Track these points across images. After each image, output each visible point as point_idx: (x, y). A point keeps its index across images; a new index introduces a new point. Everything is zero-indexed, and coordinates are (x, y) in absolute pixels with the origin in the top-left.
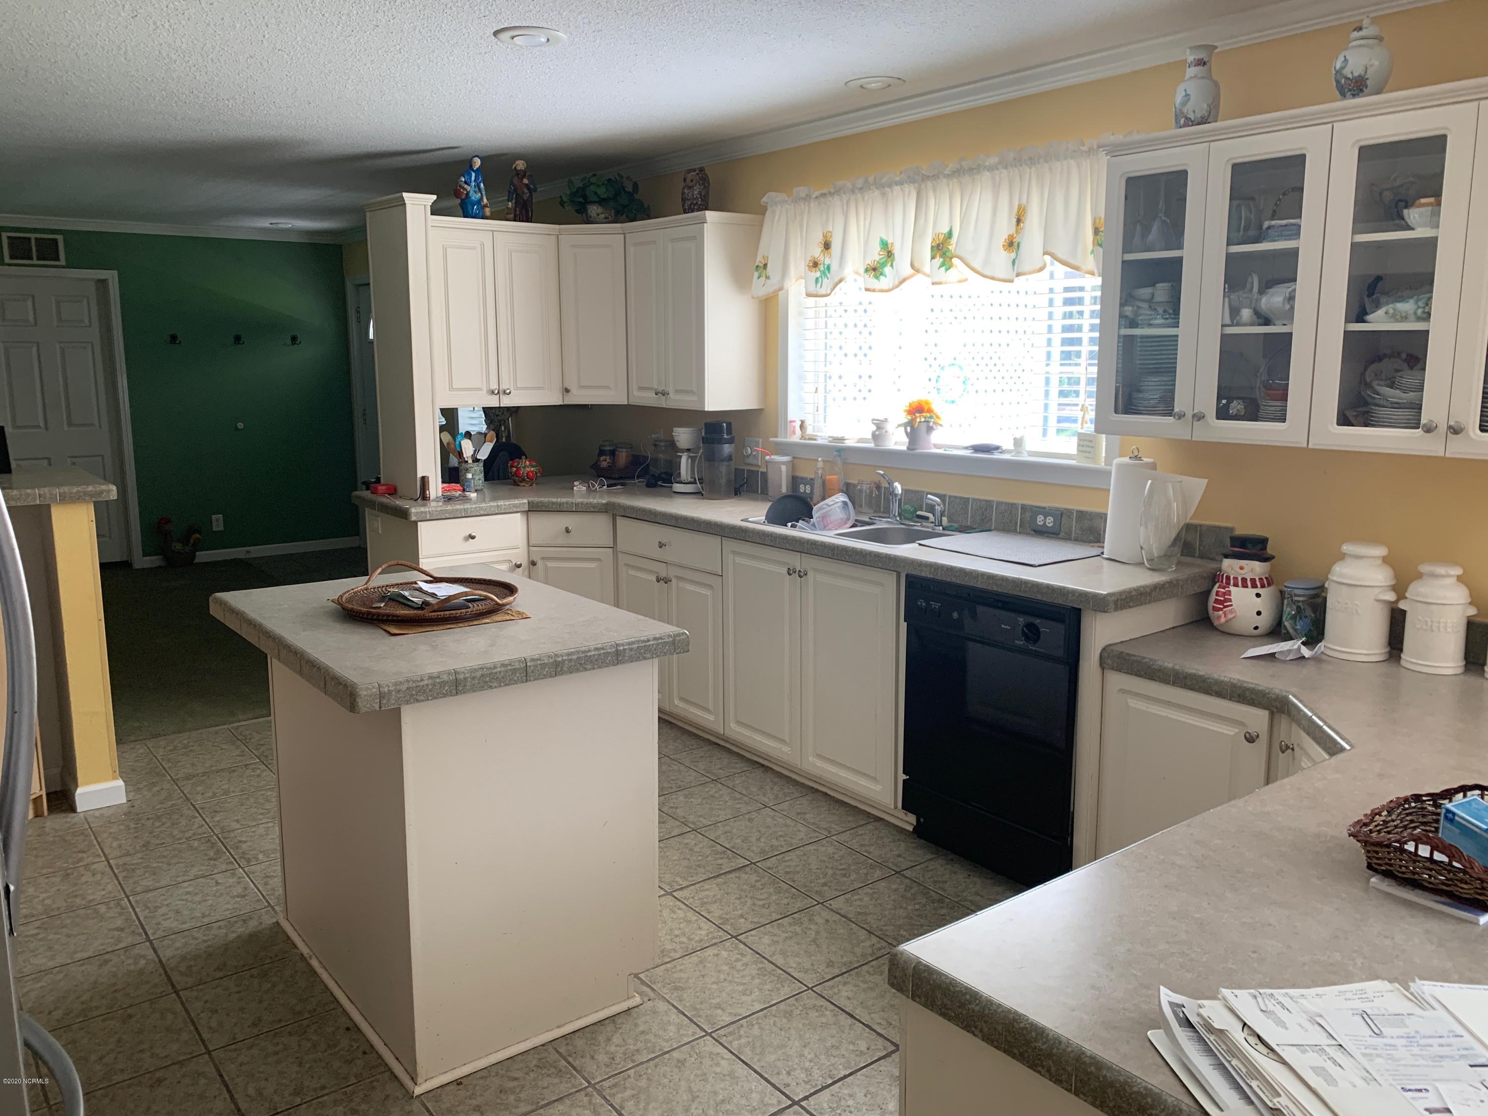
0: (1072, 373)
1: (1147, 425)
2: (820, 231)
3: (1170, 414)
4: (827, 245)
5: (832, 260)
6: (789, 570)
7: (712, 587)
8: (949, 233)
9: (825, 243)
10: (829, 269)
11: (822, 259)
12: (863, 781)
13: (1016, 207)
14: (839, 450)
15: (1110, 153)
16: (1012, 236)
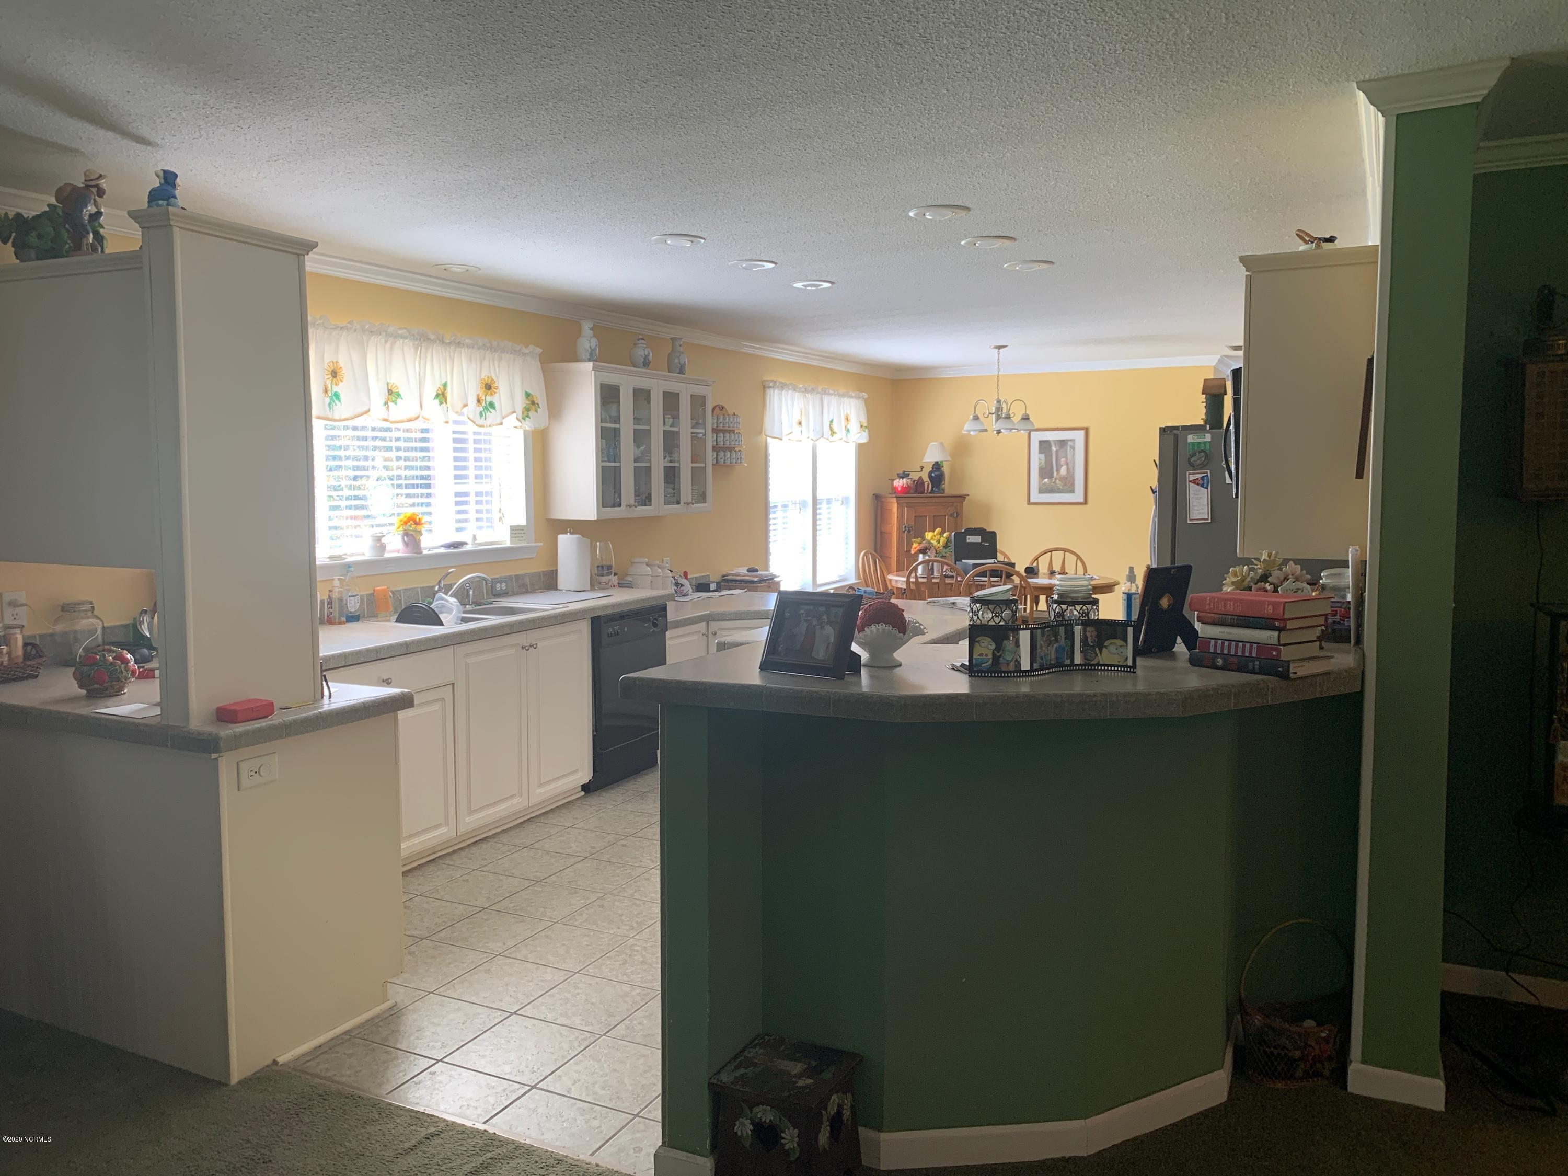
0: (482, 489)
1: (613, 512)
2: (328, 359)
3: (620, 505)
4: (334, 374)
5: (341, 388)
6: (523, 648)
7: (443, 699)
8: (445, 385)
9: (333, 371)
10: (337, 395)
11: (329, 386)
12: (571, 778)
13: (483, 377)
14: (349, 566)
15: (594, 369)
16: (478, 396)
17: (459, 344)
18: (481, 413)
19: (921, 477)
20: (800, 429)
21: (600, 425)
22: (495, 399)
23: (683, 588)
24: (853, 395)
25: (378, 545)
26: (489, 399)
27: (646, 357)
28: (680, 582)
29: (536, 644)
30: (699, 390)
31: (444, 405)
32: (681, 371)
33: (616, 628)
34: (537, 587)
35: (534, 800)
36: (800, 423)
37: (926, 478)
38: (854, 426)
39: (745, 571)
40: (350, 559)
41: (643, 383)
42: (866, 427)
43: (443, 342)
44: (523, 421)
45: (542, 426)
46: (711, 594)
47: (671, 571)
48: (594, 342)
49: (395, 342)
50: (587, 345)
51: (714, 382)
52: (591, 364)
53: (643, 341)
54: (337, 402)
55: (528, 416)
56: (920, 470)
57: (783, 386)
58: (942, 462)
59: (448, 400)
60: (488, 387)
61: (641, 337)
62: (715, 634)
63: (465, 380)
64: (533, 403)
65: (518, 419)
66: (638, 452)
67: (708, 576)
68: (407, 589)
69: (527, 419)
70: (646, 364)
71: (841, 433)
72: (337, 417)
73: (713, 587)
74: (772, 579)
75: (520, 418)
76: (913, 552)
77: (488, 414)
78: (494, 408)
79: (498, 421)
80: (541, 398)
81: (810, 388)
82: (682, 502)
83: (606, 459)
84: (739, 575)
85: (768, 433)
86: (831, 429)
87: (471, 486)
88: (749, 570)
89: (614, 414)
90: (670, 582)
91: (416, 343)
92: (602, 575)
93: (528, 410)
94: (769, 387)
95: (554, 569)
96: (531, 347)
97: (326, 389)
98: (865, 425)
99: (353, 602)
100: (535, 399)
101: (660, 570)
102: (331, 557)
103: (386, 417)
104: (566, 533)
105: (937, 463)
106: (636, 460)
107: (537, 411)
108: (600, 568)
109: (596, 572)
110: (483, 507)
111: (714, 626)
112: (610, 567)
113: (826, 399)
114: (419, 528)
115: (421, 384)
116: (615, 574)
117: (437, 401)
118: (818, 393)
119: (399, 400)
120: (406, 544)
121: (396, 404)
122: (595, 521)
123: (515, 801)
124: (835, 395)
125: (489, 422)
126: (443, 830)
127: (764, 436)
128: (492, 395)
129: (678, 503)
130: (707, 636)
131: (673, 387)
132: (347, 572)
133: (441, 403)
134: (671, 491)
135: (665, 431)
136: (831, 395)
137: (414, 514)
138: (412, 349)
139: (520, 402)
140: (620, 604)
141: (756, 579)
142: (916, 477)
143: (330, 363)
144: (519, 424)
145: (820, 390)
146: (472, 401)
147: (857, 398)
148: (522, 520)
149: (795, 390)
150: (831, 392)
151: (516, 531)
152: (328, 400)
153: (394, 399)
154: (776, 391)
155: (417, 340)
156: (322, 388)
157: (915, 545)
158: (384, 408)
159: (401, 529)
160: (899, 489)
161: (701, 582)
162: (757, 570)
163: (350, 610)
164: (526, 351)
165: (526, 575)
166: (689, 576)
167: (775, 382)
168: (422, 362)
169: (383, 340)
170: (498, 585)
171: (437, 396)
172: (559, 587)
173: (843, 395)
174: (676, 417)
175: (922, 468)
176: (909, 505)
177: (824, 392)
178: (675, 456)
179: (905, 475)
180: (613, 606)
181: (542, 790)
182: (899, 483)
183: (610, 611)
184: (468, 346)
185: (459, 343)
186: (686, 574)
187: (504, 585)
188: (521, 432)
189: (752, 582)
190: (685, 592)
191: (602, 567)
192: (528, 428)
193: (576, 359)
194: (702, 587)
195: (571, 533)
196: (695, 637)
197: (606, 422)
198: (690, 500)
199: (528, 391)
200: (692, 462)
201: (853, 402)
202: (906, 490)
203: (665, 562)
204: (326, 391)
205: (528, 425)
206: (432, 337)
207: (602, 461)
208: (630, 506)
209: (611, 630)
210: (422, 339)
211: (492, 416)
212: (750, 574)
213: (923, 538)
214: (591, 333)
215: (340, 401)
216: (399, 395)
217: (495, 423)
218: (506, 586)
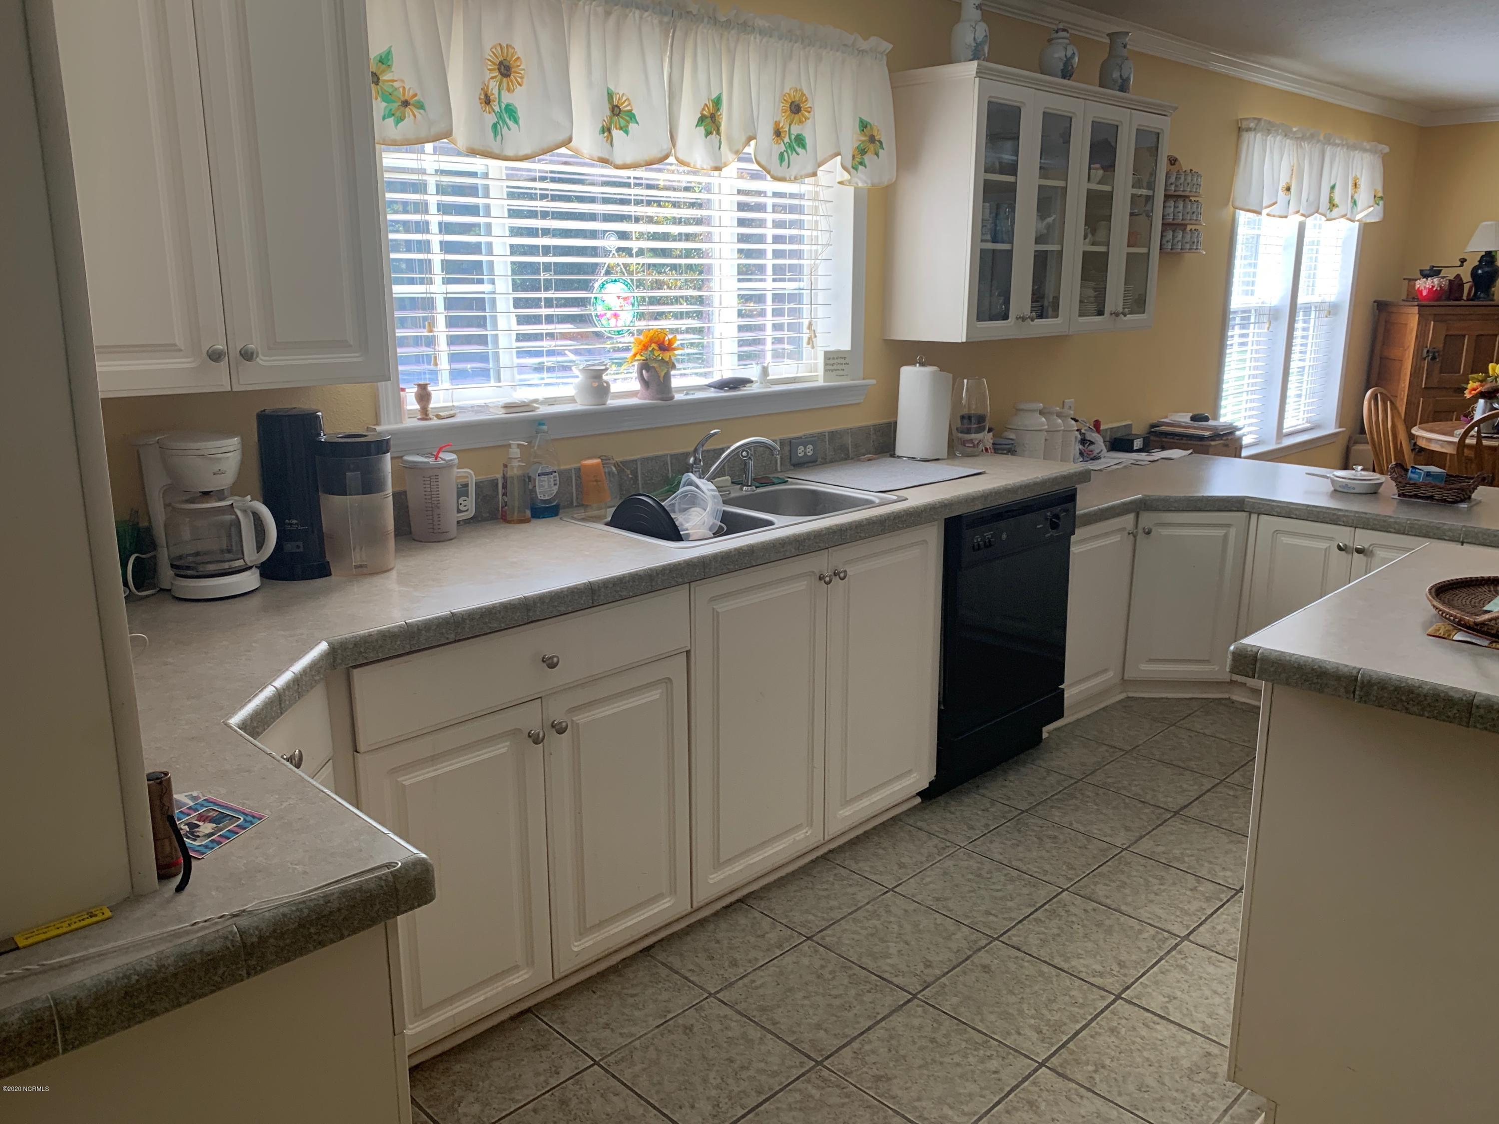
0: (784, 289)
1: (995, 329)
2: (490, 40)
3: (1005, 317)
4: (505, 69)
5: (518, 97)
6: (820, 579)
7: (669, 679)
8: (717, 102)
9: (501, 63)
10: (511, 111)
11: (496, 91)
12: (897, 786)
13: (787, 90)
14: (540, 422)
15: (980, 73)
16: (777, 124)
17: (746, 27)
18: (782, 154)
19: (1458, 276)
20: (1288, 197)
21: (984, 176)
22: (806, 131)
23: (1091, 447)
24: (1368, 147)
25: (596, 384)
26: (796, 130)
27: (1068, 61)
28: (1088, 438)
29: (845, 571)
30: (1153, 122)
31: (714, 136)
32: (1123, 88)
33: (988, 535)
34: (863, 451)
35: (834, 829)
36: (1288, 189)
37: (1467, 278)
38: (1364, 196)
39: (1188, 420)
40: (543, 410)
41: (1060, 104)
42: (1381, 198)
43: (714, 21)
44: (852, 170)
45: (886, 181)
46: (1134, 456)
47: (1076, 421)
48: (982, 30)
49: (627, 16)
50: (969, 39)
51: (1175, 109)
52: (974, 65)
53: (1064, 34)
54: (511, 123)
55: (861, 163)
56: (1459, 263)
57: (1270, 129)
58: (1496, 252)
59: (723, 129)
60: (796, 108)
61: (1061, 26)
62: (1149, 533)
63: (754, 95)
64: (872, 139)
65: (844, 168)
66: (1042, 226)
67: (1130, 426)
68: (648, 459)
69: (860, 167)
70: (1066, 74)
71: (1344, 207)
72: (509, 153)
73: (1138, 444)
74: (1232, 433)
75: (849, 166)
76: (1467, 395)
77: (793, 156)
78: (804, 146)
79: (810, 170)
80: (885, 132)
81: (1308, 134)
82: (1107, 310)
83: (989, 237)
84: (1180, 426)
85: (1237, 204)
86: (1331, 200)
87: (768, 286)
88: (1194, 418)
89: (1007, 157)
90: (1073, 439)
91: (666, 19)
92: (968, 432)
93: (863, 152)
94: (1249, 130)
95: (892, 420)
96: (874, 40)
97: (486, 96)
98: (1380, 194)
99: (546, 484)
100: (875, 133)
101: (1060, 421)
102: (508, 407)
103: (606, 156)
104: (914, 364)
105: (1490, 252)
106: (1038, 241)
107: (877, 155)
108: (966, 421)
109: (959, 425)
110: (786, 320)
111: (1148, 519)
112: (981, 419)
113: (1329, 150)
114: (666, 356)
115: (673, 96)
116: (990, 430)
117: (702, 129)
118: (1318, 141)
119: (632, 126)
120: (645, 383)
121: (627, 132)
122: (962, 343)
123: (800, 835)
124: (1343, 145)
125: (794, 171)
126: (666, 903)
127: (1232, 208)
128: (801, 122)
129: (1101, 313)
130: (1135, 537)
131: (1109, 113)
132: (537, 433)
133: (708, 133)
134: (1091, 293)
135: (1089, 191)
136: (1338, 145)
137: (663, 332)
138: (657, 30)
139: (850, 138)
140: (996, 493)
141: (1207, 434)
142: (1450, 274)
143: (495, 47)
144: (846, 176)
145: (1321, 138)
146: (765, 131)
147: (1373, 151)
148: (844, 343)
149: (1286, 135)
150: (1338, 141)
151: (833, 360)
152: (491, 119)
153: (623, 123)
154: (1259, 135)
155: (666, 14)
156: (478, 94)
157: (1471, 385)
158: (601, 138)
159: (638, 357)
160: (1425, 293)
161: (1119, 435)
162: (1206, 419)
163: (540, 497)
164: (864, 45)
165: (846, 431)
166: (1102, 427)
167: (1259, 120)
168: (676, 57)
169: (600, 10)
170: (801, 448)
171: (702, 120)
172: (899, 452)
173: (1354, 147)
174: (1110, 168)
175: (1463, 261)
176: (1438, 318)
177: (1328, 141)
178: (1101, 235)
179: (1434, 272)
180: (985, 496)
181: (846, 812)
182: (1424, 285)
183: (979, 506)
184: (762, 32)
185: (745, 24)
186: (1097, 424)
187: (810, 448)
188: (850, 190)
189: (1201, 438)
190: (1095, 454)
191: (970, 418)
192: (860, 185)
193: (950, 60)
194: (1121, 443)
195: (922, 364)
196: (1116, 538)
197: (994, 172)
198: (1120, 309)
199: (866, 118)
200: (1129, 245)
201: (1367, 158)
202: (1436, 295)
203: (1067, 406)
204: (487, 101)
205: (862, 179)
206: (694, 9)
207: (982, 241)
208: (1024, 319)
209: (978, 539)
210: (676, 13)
211: (801, 160)
212: (1196, 424)
213: (1486, 371)
214: (977, 14)
215: (516, 121)
216: (631, 116)
217: (803, 173)
218: (814, 450)
